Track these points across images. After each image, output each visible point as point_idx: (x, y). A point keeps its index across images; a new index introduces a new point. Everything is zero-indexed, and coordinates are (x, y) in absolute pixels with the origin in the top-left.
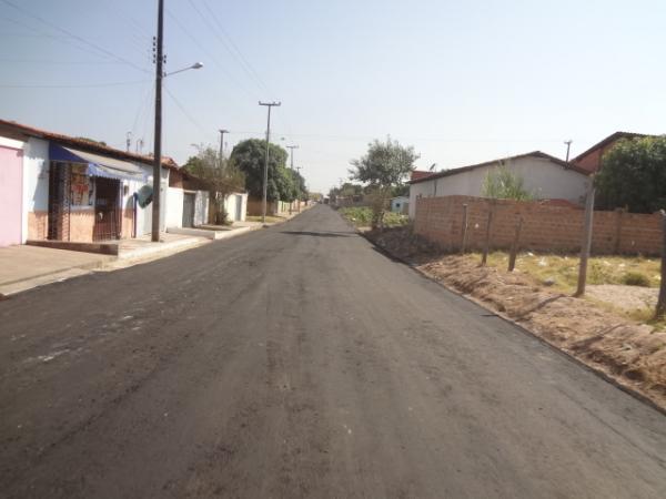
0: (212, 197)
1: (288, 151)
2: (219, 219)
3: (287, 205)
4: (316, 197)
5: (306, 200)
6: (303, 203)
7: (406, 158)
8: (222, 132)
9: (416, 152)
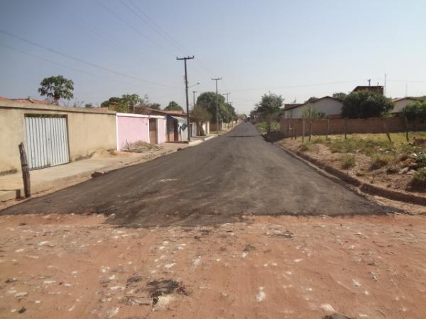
0: (197, 124)
1: (225, 96)
2: (201, 134)
3: (227, 125)
4: (241, 117)
5: (236, 120)
6: (234, 122)
7: (279, 101)
8: (194, 92)
9: (283, 98)
